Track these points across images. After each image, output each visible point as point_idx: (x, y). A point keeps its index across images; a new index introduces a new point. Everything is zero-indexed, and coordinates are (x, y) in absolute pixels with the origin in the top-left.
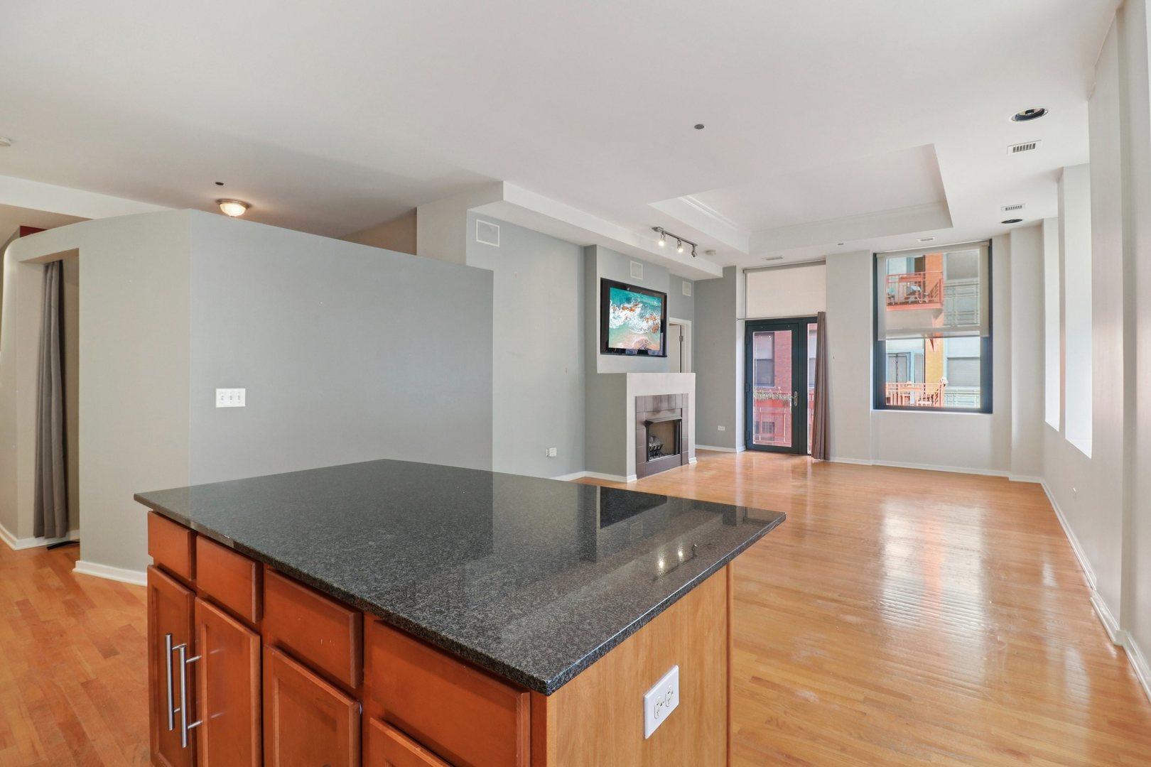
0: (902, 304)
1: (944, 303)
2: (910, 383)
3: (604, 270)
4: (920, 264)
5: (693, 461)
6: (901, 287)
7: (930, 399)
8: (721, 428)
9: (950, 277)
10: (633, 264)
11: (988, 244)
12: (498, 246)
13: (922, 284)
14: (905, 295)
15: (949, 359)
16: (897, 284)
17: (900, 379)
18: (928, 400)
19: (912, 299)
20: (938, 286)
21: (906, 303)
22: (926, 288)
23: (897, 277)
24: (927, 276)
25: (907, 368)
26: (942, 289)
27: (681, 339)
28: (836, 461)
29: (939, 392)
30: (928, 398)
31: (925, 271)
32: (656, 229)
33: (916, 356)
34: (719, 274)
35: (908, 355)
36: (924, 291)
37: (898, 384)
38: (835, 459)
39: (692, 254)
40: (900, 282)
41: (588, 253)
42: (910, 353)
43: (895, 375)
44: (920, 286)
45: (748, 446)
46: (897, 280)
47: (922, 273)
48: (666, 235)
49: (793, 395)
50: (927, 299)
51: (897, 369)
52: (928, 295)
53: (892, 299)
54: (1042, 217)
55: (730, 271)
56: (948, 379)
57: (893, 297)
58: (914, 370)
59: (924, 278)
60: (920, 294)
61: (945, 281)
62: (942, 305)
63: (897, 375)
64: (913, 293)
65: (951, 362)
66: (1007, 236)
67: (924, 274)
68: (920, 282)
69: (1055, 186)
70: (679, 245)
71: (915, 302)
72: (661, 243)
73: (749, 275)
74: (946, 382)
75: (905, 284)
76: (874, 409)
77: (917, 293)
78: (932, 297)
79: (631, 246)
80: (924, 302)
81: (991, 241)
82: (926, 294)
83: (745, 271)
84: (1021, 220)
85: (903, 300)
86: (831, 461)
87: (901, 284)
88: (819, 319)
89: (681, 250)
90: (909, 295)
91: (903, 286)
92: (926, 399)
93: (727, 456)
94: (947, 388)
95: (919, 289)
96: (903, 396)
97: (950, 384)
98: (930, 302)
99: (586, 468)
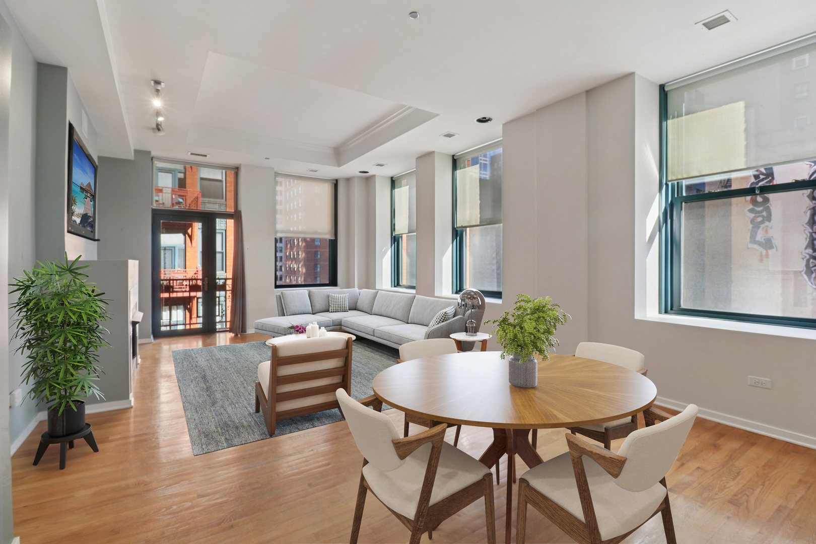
4: (182, 183)
24: (187, 192)
31: (185, 188)
32: (158, 83)
34: (132, 156)
35: (173, 249)
38: (249, 331)
45: (157, 334)
47: (183, 189)
49: (204, 281)
55: (143, 155)
59: (185, 193)
72: (158, 103)
76: (275, 288)
81: (337, 180)
83: (153, 159)
89: (161, 119)
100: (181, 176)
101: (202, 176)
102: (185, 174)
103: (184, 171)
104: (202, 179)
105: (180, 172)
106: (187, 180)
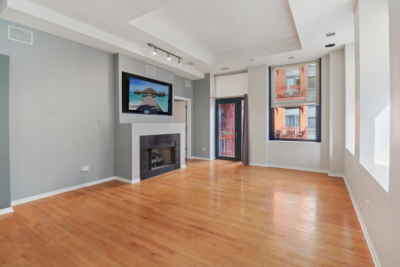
0: (292, 97)
1: (307, 97)
2: (294, 127)
3: (123, 67)
4: (298, 82)
5: (183, 166)
6: (291, 90)
7: (302, 133)
8: (204, 149)
9: (309, 87)
10: (147, 66)
11: (319, 60)
12: (32, 44)
13: (299, 89)
14: (293, 93)
15: (309, 118)
16: (290, 89)
17: (291, 125)
18: (301, 134)
19: (295, 95)
20: (304, 90)
21: (293, 96)
22: (301, 91)
23: (290, 86)
24: (301, 86)
25: (294, 121)
26: (306, 92)
27: (186, 107)
28: (252, 165)
29: (305, 130)
30: (301, 133)
31: (300, 84)
32: (149, 45)
33: (297, 116)
34: (203, 77)
35: (294, 116)
36: (300, 92)
37: (290, 127)
38: (251, 164)
39: (179, 62)
40: (291, 88)
41: (115, 57)
42: (295, 116)
43: (289, 124)
44: (298, 90)
45: (217, 157)
46: (290, 88)
47: (299, 85)
48: (157, 49)
49: (235, 133)
50: (300, 95)
51: (290, 121)
52: (301, 94)
53: (288, 95)
54: (345, 44)
55: (207, 75)
56: (308, 125)
57: (288, 94)
58: (296, 122)
59: (300, 87)
60: (298, 93)
61: (308, 89)
62: (306, 97)
63: (290, 124)
64: (296, 93)
65: (309, 119)
66: (328, 56)
67: (300, 86)
68: (298, 88)
69: (353, 15)
70: (168, 57)
71: (297, 96)
72: (154, 53)
73: (217, 78)
74: (307, 126)
75: (293, 89)
76: (269, 140)
77: (297, 93)
78: (302, 94)
79: (141, 55)
80: (300, 96)
81: (321, 59)
82: (301, 93)
83: (215, 76)
84: (333, 45)
85: (292, 95)
86: (250, 165)
87: (291, 89)
88: (245, 98)
89: (169, 59)
90: (295, 93)
91: (292, 90)
92: (300, 133)
93: (205, 162)
94: (308, 129)
95: (298, 91)
96: (292, 132)
97: (309, 127)
98: (302, 96)
99: (115, 175)
100: (298, 78)
101: (309, 76)
102: (300, 77)
103: (299, 76)
104: (309, 77)
105: (297, 77)
106: (301, 80)
